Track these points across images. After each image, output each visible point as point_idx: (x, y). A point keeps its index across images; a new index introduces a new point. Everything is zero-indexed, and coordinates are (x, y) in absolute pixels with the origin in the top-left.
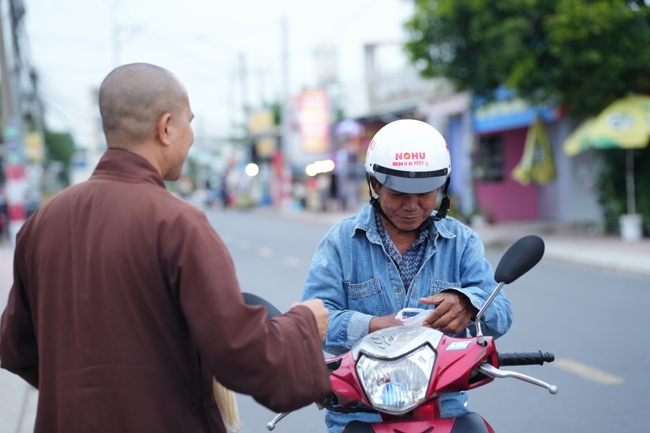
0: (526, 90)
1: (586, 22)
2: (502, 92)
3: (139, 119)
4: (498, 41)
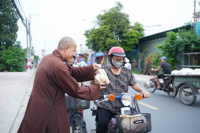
0: (103, 51)
1: (111, 42)
2: (99, 51)
3: (63, 45)
4: (99, 44)
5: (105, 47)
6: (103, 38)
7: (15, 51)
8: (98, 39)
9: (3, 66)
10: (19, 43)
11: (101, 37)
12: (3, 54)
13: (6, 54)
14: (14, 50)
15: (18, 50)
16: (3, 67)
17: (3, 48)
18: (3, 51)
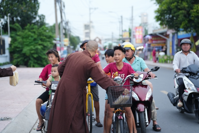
5: (190, 21)
6: (186, 6)
7: (36, 32)
8: (176, 7)
9: (18, 58)
10: (43, 19)
11: (181, 3)
12: (18, 37)
13: (23, 38)
14: (34, 30)
15: (41, 30)
16: (19, 60)
17: (17, 27)
18: (18, 33)
